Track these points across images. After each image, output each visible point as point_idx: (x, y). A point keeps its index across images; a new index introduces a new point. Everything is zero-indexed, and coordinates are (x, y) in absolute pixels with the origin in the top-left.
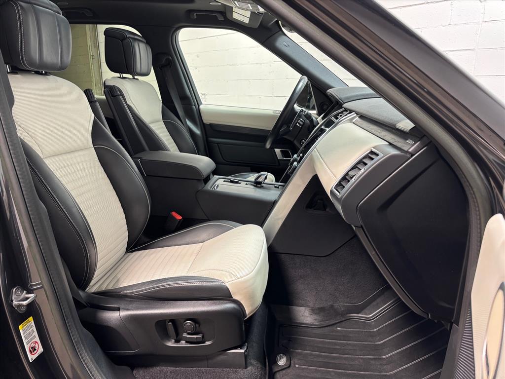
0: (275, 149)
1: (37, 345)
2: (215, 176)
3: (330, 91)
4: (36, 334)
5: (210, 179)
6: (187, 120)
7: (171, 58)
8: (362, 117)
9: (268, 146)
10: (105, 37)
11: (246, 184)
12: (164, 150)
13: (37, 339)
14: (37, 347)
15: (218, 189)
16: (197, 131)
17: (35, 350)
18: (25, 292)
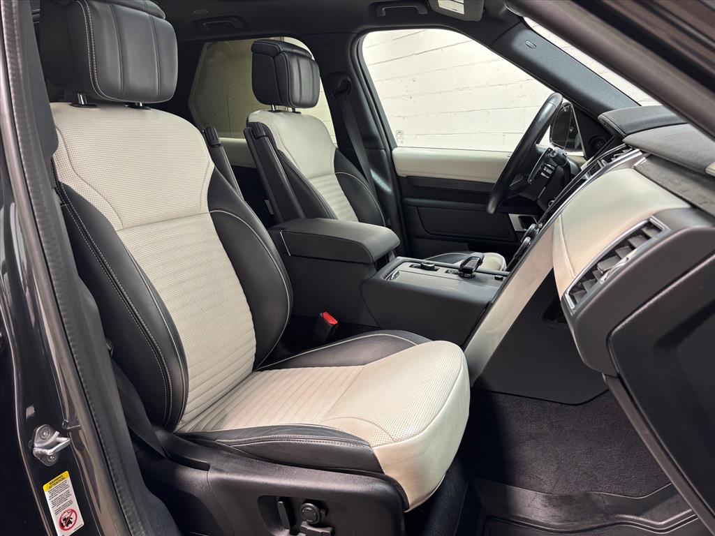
0: (511, 216)
1: (73, 516)
2: (398, 257)
3: (604, 116)
4: (73, 497)
5: (389, 262)
6: (372, 172)
7: (349, 79)
8: (652, 156)
9: (491, 209)
10: (253, 54)
11: (447, 272)
12: (327, 218)
13: (75, 506)
14: (74, 519)
15: (396, 280)
16: (387, 188)
17: (71, 523)
18: (57, 433)
